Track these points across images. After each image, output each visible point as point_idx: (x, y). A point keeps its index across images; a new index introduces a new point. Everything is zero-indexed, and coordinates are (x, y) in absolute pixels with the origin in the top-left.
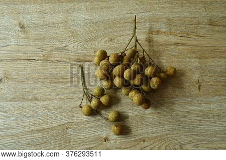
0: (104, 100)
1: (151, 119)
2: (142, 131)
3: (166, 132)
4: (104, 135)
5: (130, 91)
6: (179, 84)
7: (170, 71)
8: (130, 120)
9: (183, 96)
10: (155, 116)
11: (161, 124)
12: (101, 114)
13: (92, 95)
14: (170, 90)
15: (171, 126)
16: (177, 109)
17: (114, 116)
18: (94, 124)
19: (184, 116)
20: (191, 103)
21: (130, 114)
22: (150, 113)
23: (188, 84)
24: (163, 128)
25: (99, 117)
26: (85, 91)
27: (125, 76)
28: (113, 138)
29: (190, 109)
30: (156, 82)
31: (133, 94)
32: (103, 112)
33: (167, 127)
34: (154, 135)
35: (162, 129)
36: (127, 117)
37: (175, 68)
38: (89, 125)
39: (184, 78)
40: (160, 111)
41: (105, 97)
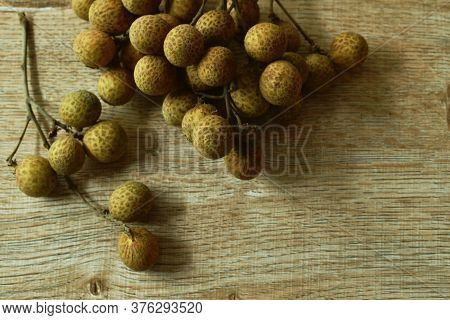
0: (95, 139)
1: (266, 220)
2: (229, 263)
3: (318, 271)
4: (91, 270)
5: (188, 108)
6: (377, 99)
7: (344, 48)
8: (188, 219)
9: (390, 142)
10: (282, 211)
11: (299, 240)
12: (84, 195)
13: (57, 123)
14: (342, 118)
15: (336, 247)
16: (365, 188)
17: (126, 200)
18: (56, 229)
19: (388, 216)
20: (416, 170)
21: (192, 200)
22: (262, 200)
23: (409, 102)
24: (307, 256)
25: (77, 205)
26: (34, 107)
27: (166, 50)
28: (121, 281)
29: (409, 189)
30: (281, 77)
31: (196, 119)
32: (93, 187)
33: (321, 252)
34: (271, 278)
35: (301, 256)
36: (179, 210)
37: (361, 39)
38: (41, 230)
39: (395, 79)
40: (300, 192)
41: (99, 128)
